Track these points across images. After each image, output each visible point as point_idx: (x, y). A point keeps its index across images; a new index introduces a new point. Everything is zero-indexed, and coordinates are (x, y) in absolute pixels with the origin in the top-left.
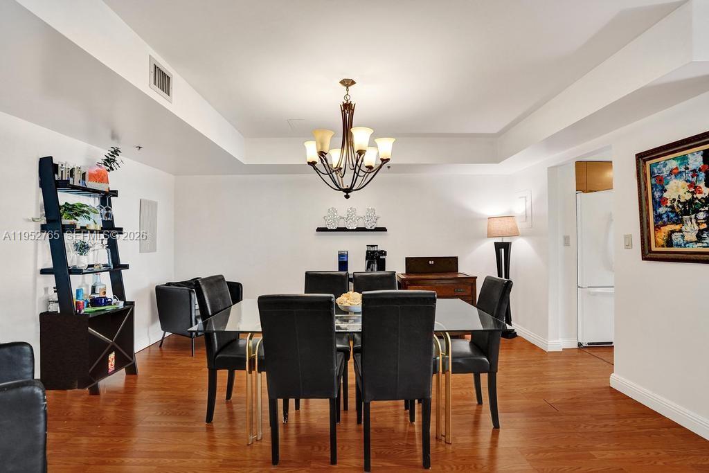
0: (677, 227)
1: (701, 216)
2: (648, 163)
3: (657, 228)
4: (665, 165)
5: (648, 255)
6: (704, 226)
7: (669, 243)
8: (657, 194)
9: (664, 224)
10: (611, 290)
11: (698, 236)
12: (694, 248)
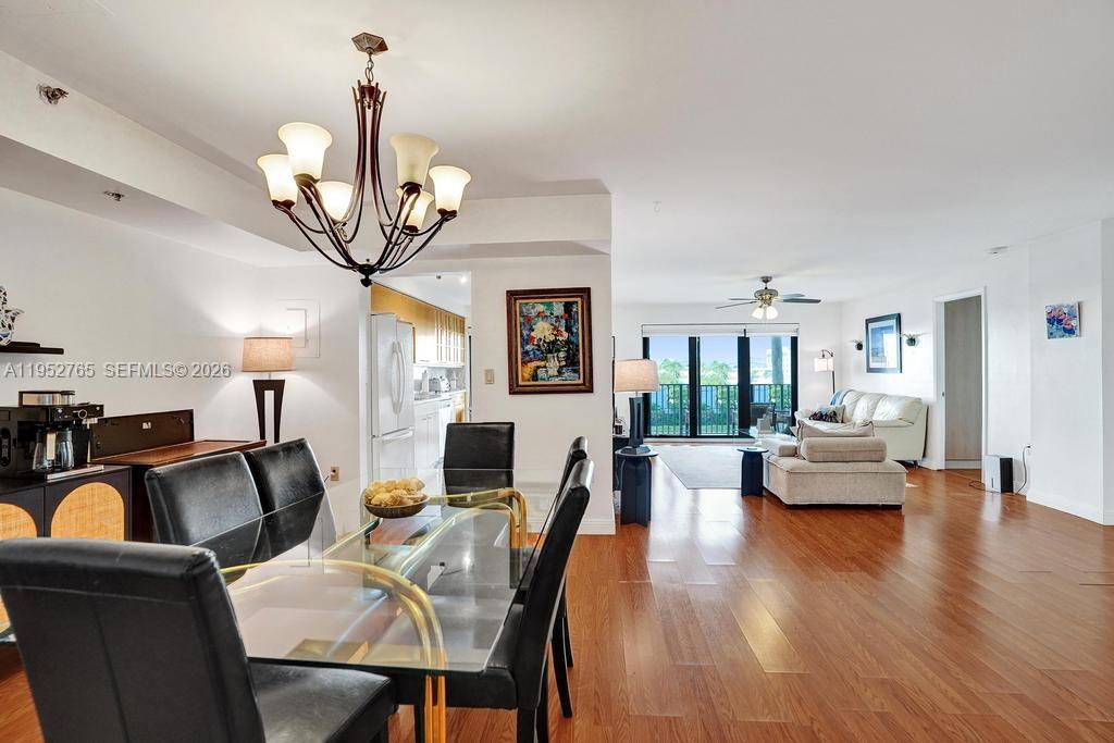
0: (543, 363)
1: (562, 355)
2: (519, 303)
3: (523, 363)
4: (533, 307)
5: (516, 389)
6: (563, 363)
7: (535, 377)
8: (525, 333)
9: (531, 361)
11: (558, 371)
12: (557, 381)
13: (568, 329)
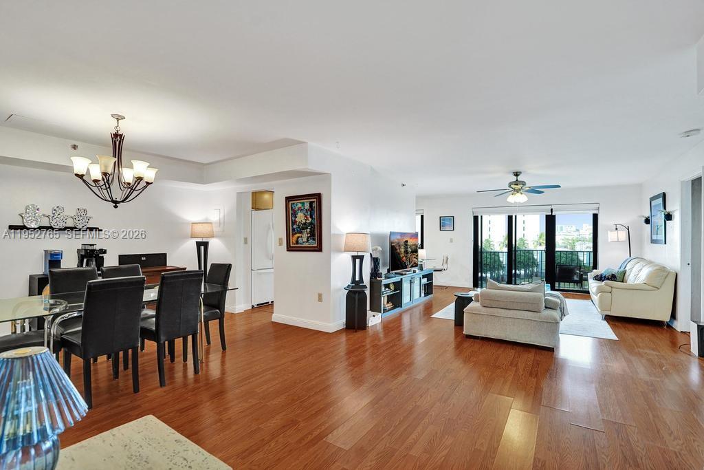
0: (300, 235)
1: (308, 230)
2: (290, 202)
3: (293, 235)
4: (297, 205)
5: (289, 249)
6: (309, 235)
7: (297, 243)
8: (293, 219)
9: (296, 233)
10: (272, 270)
11: (307, 239)
12: (306, 245)
13: (311, 217)
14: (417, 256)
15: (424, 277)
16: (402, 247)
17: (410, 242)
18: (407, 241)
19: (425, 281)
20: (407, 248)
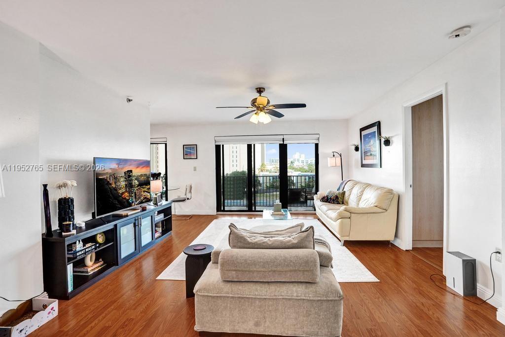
14: (149, 189)
15: (159, 213)
16: (122, 179)
17: (137, 172)
18: (131, 171)
19: (161, 217)
20: (132, 180)
